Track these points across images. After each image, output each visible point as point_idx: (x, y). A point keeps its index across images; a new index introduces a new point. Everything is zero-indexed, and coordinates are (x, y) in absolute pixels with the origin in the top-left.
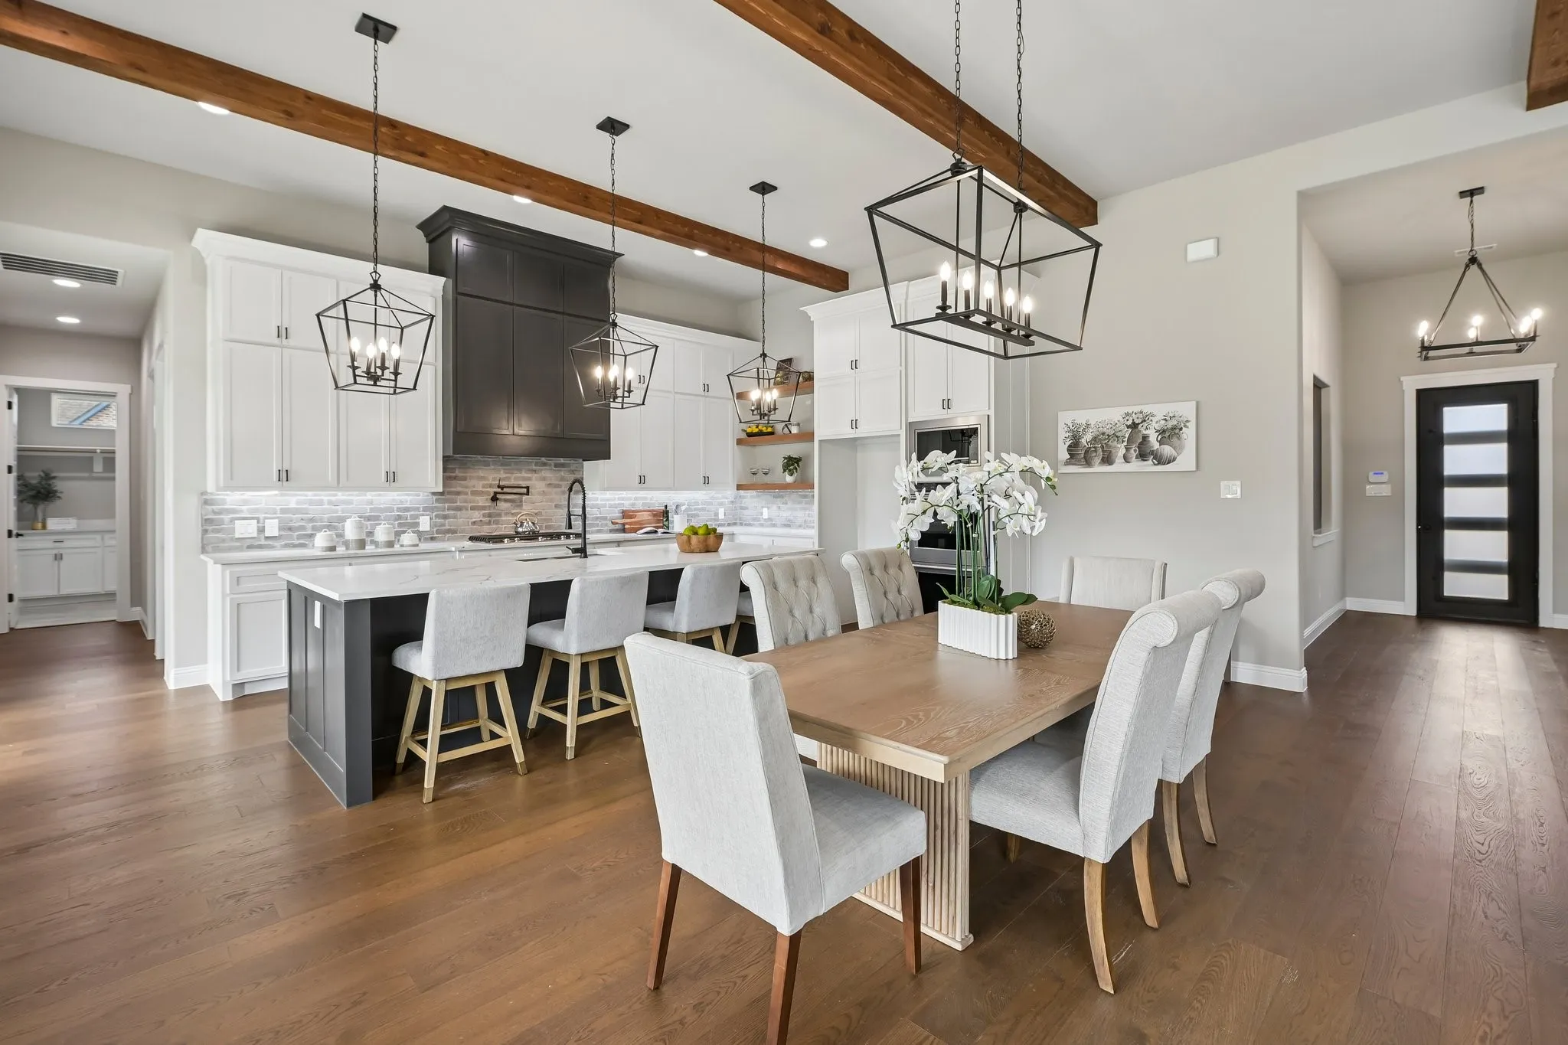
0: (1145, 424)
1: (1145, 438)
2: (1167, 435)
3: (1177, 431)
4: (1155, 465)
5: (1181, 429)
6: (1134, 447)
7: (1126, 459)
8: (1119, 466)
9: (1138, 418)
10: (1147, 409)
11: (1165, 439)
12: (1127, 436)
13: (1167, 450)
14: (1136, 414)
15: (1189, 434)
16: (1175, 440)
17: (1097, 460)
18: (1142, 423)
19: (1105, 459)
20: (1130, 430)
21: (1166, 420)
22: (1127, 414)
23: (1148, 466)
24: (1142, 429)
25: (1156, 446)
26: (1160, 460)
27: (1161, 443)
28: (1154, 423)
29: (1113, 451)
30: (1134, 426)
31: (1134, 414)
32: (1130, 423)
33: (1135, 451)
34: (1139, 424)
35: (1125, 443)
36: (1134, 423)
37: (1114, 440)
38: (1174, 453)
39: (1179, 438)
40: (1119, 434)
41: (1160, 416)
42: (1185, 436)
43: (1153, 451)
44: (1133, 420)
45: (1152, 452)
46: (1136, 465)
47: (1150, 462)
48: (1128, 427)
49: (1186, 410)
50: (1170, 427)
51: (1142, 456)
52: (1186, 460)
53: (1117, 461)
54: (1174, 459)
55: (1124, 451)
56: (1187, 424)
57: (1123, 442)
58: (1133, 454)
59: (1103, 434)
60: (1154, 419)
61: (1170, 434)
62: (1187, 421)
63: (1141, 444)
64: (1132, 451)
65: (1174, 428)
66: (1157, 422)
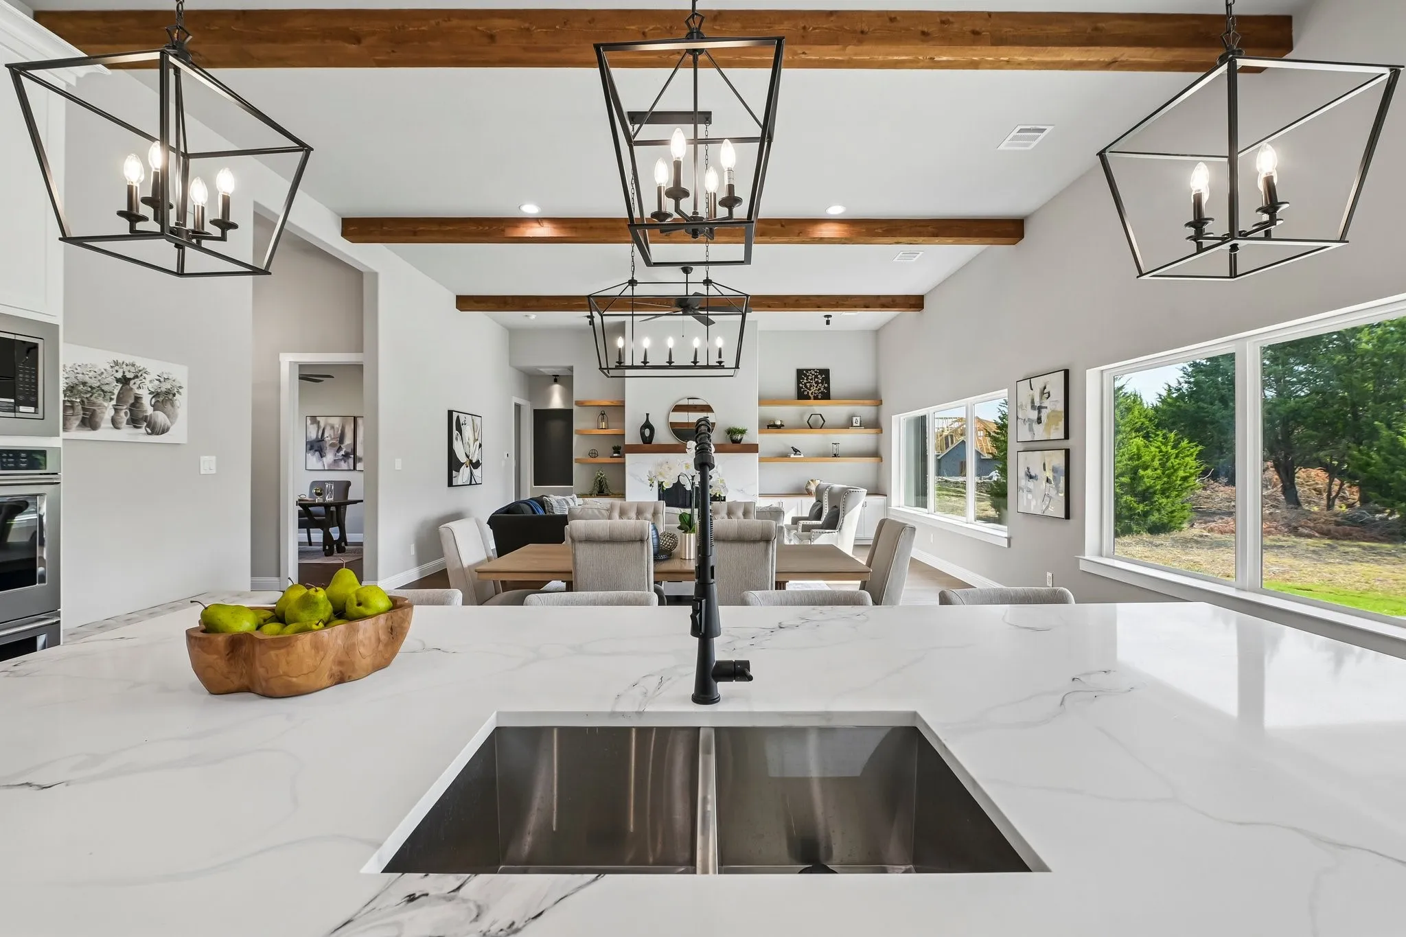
0: (138, 381)
1: (138, 399)
2: (161, 399)
3: (171, 396)
4: (148, 434)
5: (174, 395)
6: (125, 408)
7: (115, 423)
8: (105, 432)
9: (129, 371)
10: (141, 363)
11: (158, 404)
12: (116, 392)
13: (161, 417)
14: (127, 365)
15: (181, 400)
16: (169, 406)
17: (76, 422)
18: (134, 378)
19: (87, 421)
20: (120, 385)
21: (159, 381)
22: (116, 363)
23: (141, 435)
24: (135, 387)
25: (149, 411)
26: (155, 429)
27: (155, 407)
28: (147, 382)
29: (98, 411)
30: (125, 381)
31: (124, 366)
32: (119, 375)
33: (126, 413)
34: (130, 379)
35: (114, 402)
36: (124, 376)
37: (100, 395)
38: (168, 423)
39: (173, 405)
40: (105, 388)
41: (153, 376)
42: (177, 403)
43: (146, 417)
44: (124, 373)
45: (145, 419)
46: (126, 433)
47: (143, 430)
48: (118, 380)
49: (179, 374)
50: (163, 389)
51: (135, 421)
52: (178, 432)
53: (103, 425)
54: (168, 429)
55: (112, 412)
56: (180, 390)
57: (111, 399)
58: (124, 417)
59: (84, 384)
60: (148, 377)
61: (164, 398)
62: (180, 387)
63: (133, 405)
64: (122, 414)
65: (168, 392)
66: (151, 381)
